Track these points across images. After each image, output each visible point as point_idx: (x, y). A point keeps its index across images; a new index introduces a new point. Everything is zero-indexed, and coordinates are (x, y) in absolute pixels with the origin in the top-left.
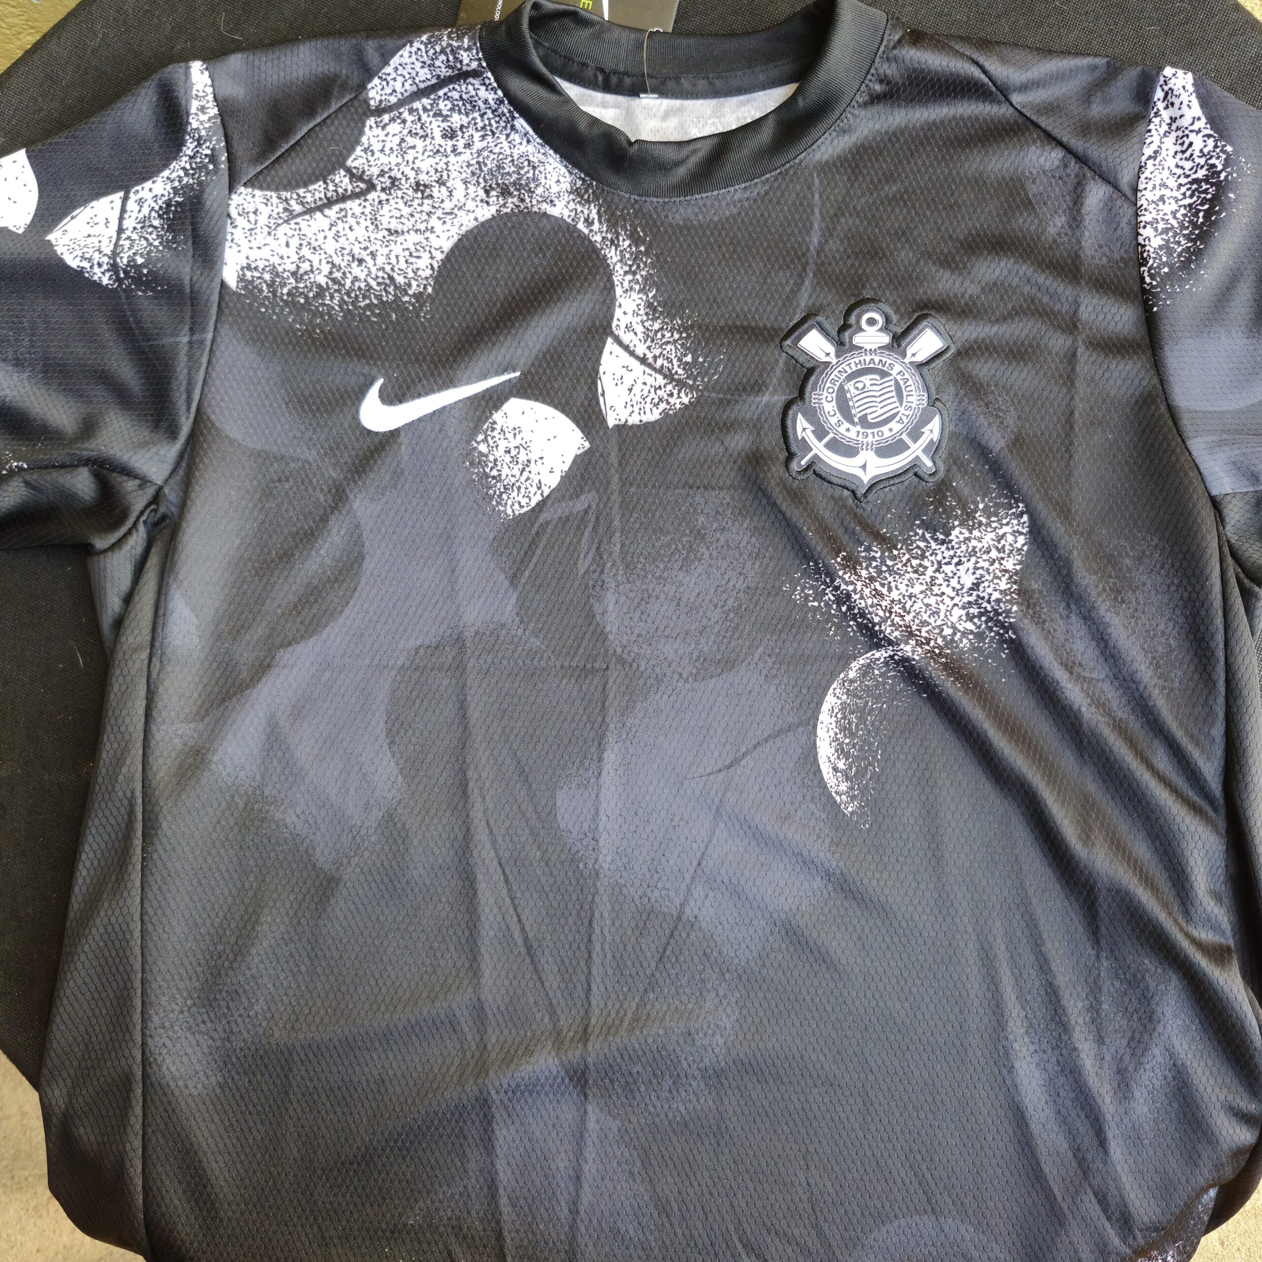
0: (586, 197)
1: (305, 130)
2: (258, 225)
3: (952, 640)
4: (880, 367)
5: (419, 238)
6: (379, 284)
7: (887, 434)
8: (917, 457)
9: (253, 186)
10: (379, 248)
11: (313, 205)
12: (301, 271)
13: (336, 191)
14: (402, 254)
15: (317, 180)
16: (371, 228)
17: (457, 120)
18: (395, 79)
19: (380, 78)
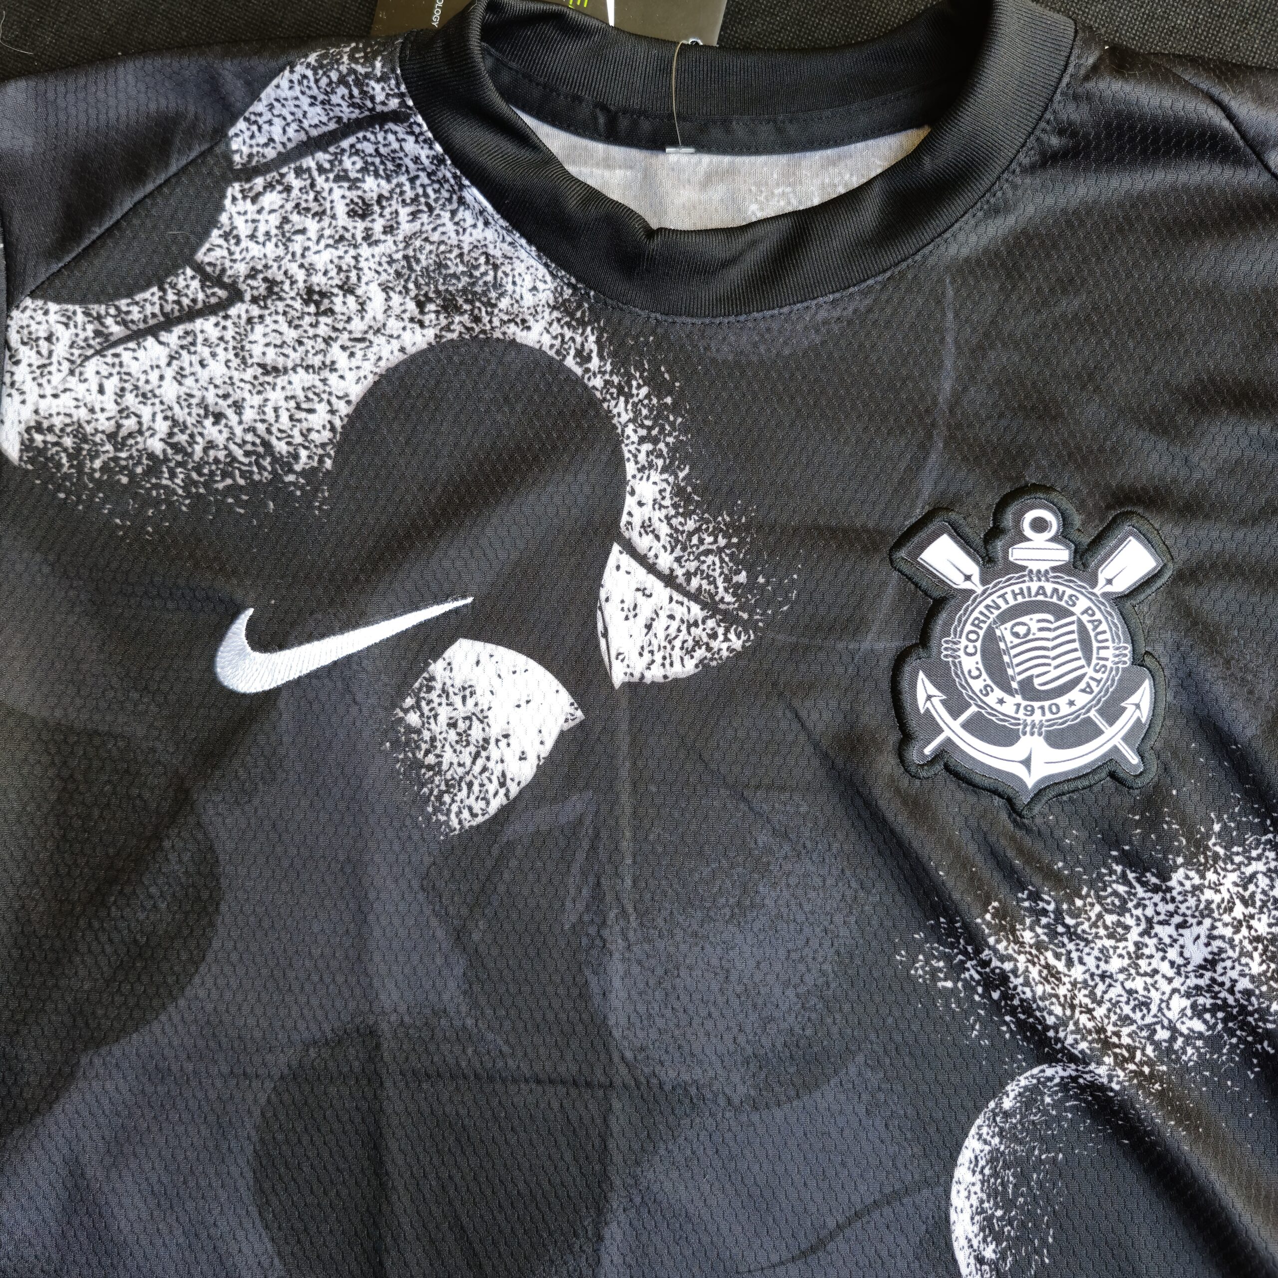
0: (579, 314)
1: (128, 205)
2: (54, 359)
3: (1170, 1050)
4: (1055, 600)
5: (311, 379)
6: (247, 454)
7: (1065, 710)
8: (1115, 749)
9: (46, 298)
10: (247, 395)
11: (142, 326)
12: (123, 432)
13: (178, 302)
14: (282, 403)
15: (148, 286)
16: (235, 362)
17: (372, 186)
18: (270, 123)
19: (247, 120)
